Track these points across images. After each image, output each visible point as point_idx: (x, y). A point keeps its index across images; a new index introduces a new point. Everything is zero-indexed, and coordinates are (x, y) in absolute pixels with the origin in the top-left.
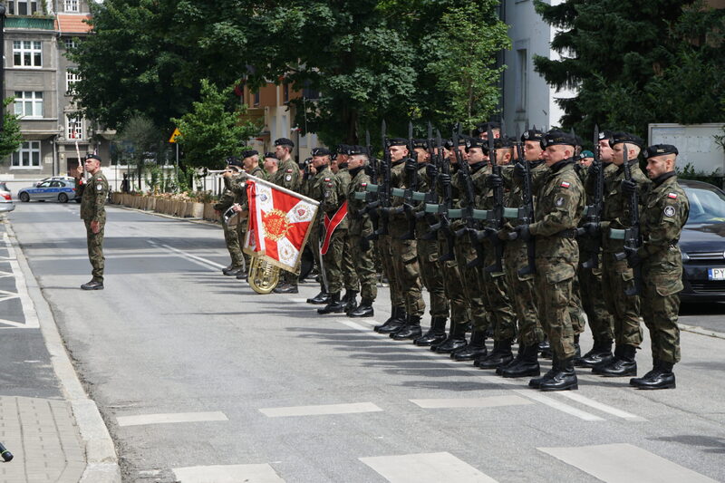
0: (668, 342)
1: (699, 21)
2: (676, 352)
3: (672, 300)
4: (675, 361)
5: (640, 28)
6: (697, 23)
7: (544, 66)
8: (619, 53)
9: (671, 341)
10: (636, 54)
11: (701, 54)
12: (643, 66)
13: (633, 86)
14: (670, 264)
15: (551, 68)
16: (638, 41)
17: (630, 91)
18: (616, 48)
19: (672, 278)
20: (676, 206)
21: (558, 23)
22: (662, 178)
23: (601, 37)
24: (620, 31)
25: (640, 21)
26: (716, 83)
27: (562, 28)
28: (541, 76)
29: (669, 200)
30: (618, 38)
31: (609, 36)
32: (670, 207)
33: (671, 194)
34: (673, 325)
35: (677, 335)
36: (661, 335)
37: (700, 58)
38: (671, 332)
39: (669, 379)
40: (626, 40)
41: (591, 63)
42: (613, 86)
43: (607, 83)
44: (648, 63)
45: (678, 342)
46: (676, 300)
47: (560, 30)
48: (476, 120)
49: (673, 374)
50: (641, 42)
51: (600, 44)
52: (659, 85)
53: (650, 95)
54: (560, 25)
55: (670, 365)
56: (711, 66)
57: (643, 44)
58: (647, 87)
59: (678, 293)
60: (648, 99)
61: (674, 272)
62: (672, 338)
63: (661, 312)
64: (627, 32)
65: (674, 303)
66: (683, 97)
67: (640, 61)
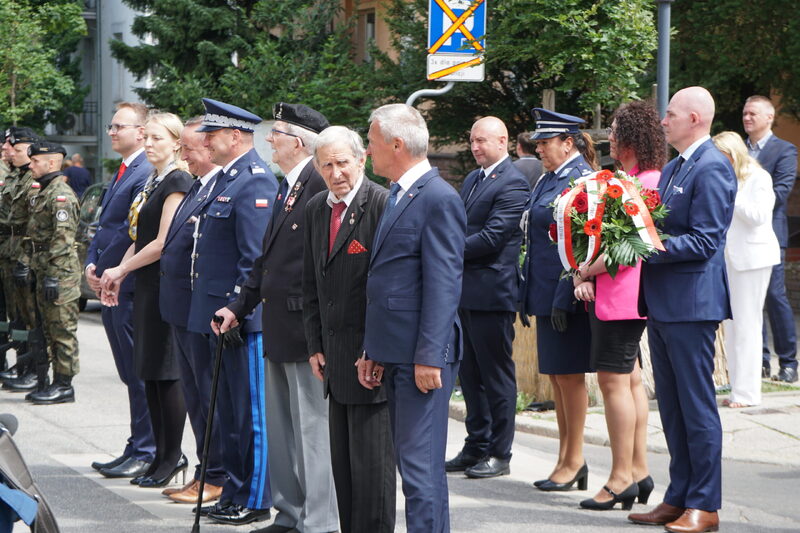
0: (65, 354)
1: (276, 9)
2: (74, 364)
3: (70, 309)
4: (73, 374)
5: (215, 15)
6: (274, 12)
7: (121, 52)
8: (195, 41)
9: (68, 353)
10: (210, 43)
11: (279, 45)
12: (218, 57)
13: (208, 78)
14: (64, 270)
15: (129, 54)
16: (214, 28)
17: (205, 82)
18: (191, 35)
19: (67, 286)
20: (67, 209)
21: (139, 6)
22: (46, 179)
23: (176, 23)
24: (194, 17)
25: (217, 7)
26: (293, 77)
27: (144, 11)
28: (119, 62)
29: (59, 204)
30: (192, 25)
31: (184, 22)
32: (62, 211)
33: (59, 197)
34: (69, 335)
35: (75, 345)
36: (58, 345)
37: (277, 49)
38: (69, 343)
39: (66, 392)
40: (202, 28)
41: (167, 50)
42: (187, 77)
43: (179, 73)
44: (225, 53)
45: (76, 352)
46: (73, 308)
47: (140, 14)
48: (19, 111)
49: (72, 388)
50: (217, 31)
51: (175, 31)
52: (234, 78)
53: (225, 88)
54: (141, 8)
55: (69, 378)
56: (289, 58)
57: (220, 33)
58: (222, 80)
59: (75, 301)
60: (225, 93)
61: (70, 278)
62: (69, 349)
63: (56, 322)
64: (202, 19)
65: (71, 311)
66: (259, 91)
67: (215, 51)
